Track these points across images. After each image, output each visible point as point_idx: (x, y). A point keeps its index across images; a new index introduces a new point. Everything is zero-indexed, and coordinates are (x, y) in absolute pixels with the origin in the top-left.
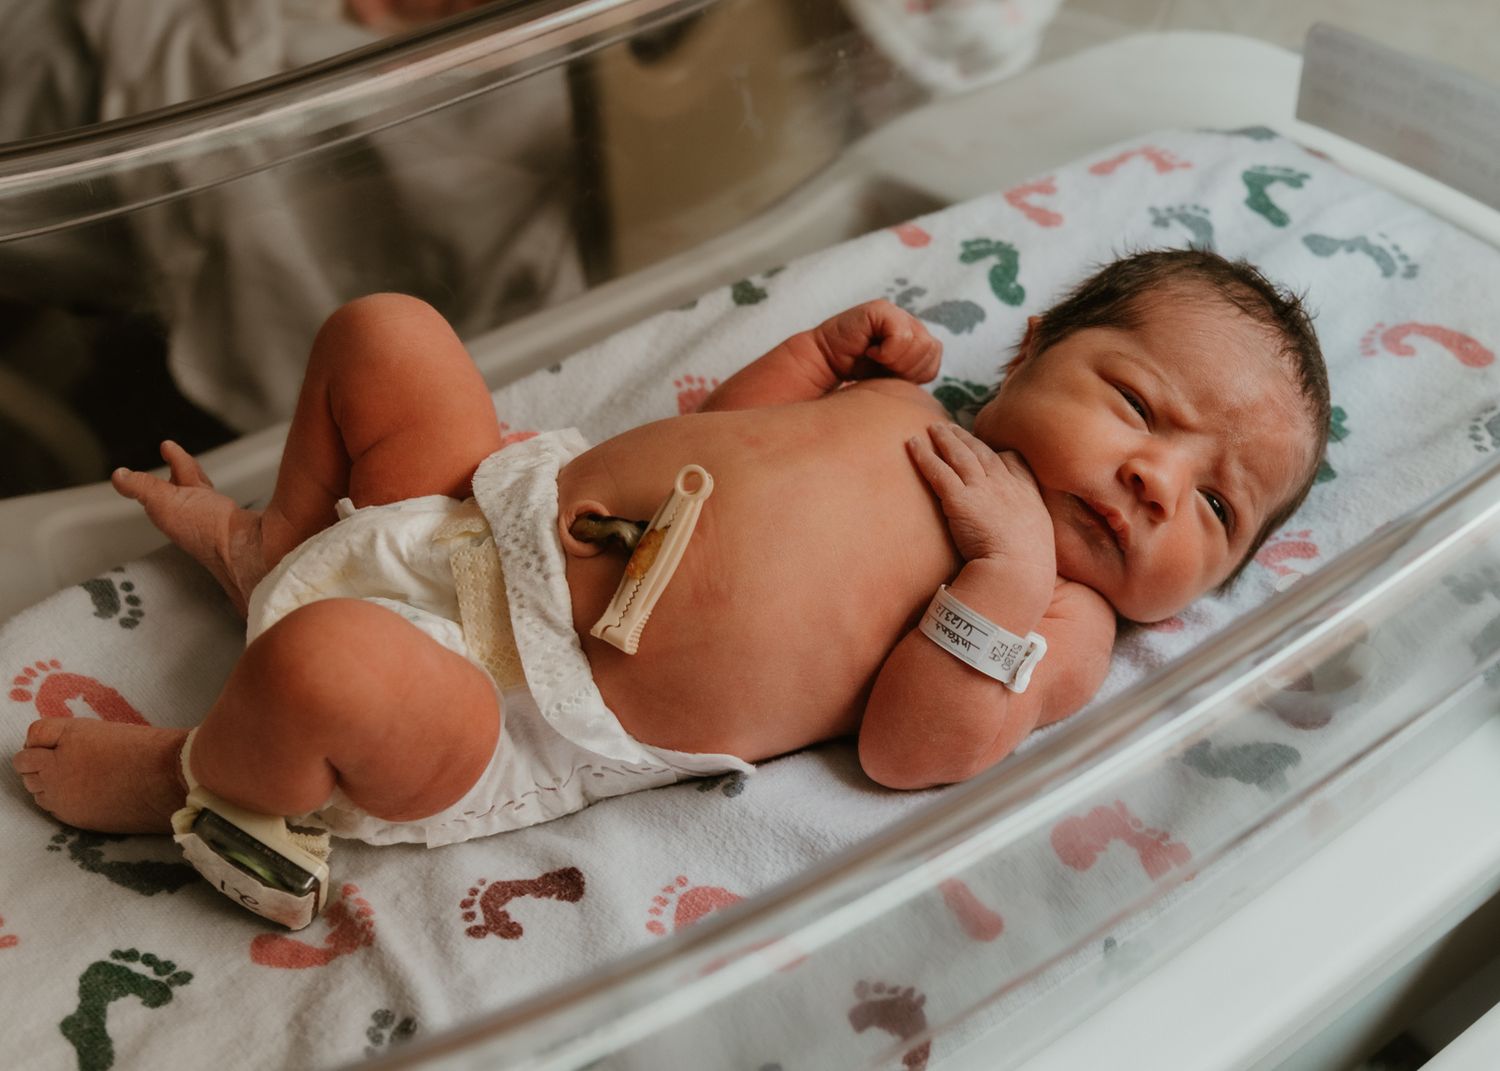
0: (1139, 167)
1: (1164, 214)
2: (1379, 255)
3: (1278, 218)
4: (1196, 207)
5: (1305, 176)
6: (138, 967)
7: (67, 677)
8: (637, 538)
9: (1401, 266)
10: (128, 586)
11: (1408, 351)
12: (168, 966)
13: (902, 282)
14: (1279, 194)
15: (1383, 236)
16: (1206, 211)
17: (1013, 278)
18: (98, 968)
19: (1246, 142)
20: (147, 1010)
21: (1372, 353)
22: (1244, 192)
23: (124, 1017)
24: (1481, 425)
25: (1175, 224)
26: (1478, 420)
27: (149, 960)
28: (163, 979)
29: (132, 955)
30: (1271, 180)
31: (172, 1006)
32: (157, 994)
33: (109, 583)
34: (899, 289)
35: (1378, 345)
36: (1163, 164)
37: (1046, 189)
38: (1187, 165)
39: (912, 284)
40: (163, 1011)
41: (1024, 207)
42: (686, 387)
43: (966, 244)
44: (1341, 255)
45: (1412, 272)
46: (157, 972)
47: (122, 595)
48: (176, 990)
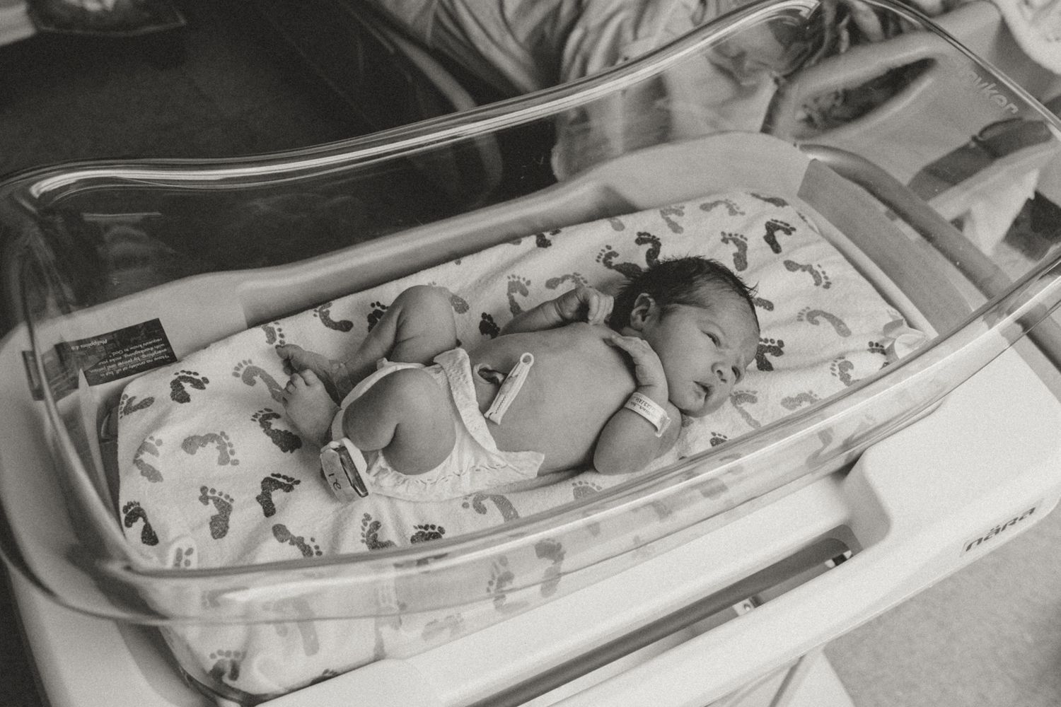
0: (722, 209)
1: (727, 236)
2: (815, 275)
3: (776, 248)
4: (742, 236)
5: (794, 229)
6: (281, 480)
7: (255, 367)
8: (503, 381)
9: (824, 281)
10: (280, 330)
11: (817, 323)
12: (292, 479)
13: (609, 247)
14: (780, 236)
15: (819, 266)
16: (746, 239)
17: (656, 257)
18: (266, 480)
19: (771, 206)
20: (285, 493)
21: (802, 320)
22: (764, 232)
23: (277, 496)
24: (836, 364)
25: (731, 242)
26: (836, 362)
27: (284, 477)
28: (290, 483)
29: (279, 476)
30: (779, 228)
31: (294, 491)
32: (288, 488)
33: (273, 329)
34: (607, 251)
35: (804, 318)
36: (732, 211)
37: (679, 213)
38: (743, 214)
39: (614, 249)
40: (291, 493)
41: (668, 220)
42: (512, 280)
43: (640, 234)
44: (799, 272)
45: (827, 286)
46: (288, 481)
47: (278, 333)
48: (295, 486)
